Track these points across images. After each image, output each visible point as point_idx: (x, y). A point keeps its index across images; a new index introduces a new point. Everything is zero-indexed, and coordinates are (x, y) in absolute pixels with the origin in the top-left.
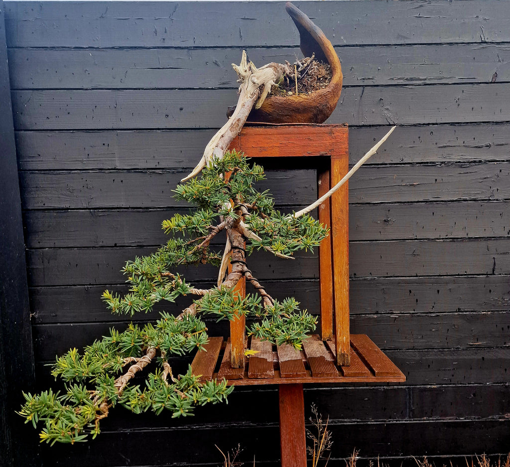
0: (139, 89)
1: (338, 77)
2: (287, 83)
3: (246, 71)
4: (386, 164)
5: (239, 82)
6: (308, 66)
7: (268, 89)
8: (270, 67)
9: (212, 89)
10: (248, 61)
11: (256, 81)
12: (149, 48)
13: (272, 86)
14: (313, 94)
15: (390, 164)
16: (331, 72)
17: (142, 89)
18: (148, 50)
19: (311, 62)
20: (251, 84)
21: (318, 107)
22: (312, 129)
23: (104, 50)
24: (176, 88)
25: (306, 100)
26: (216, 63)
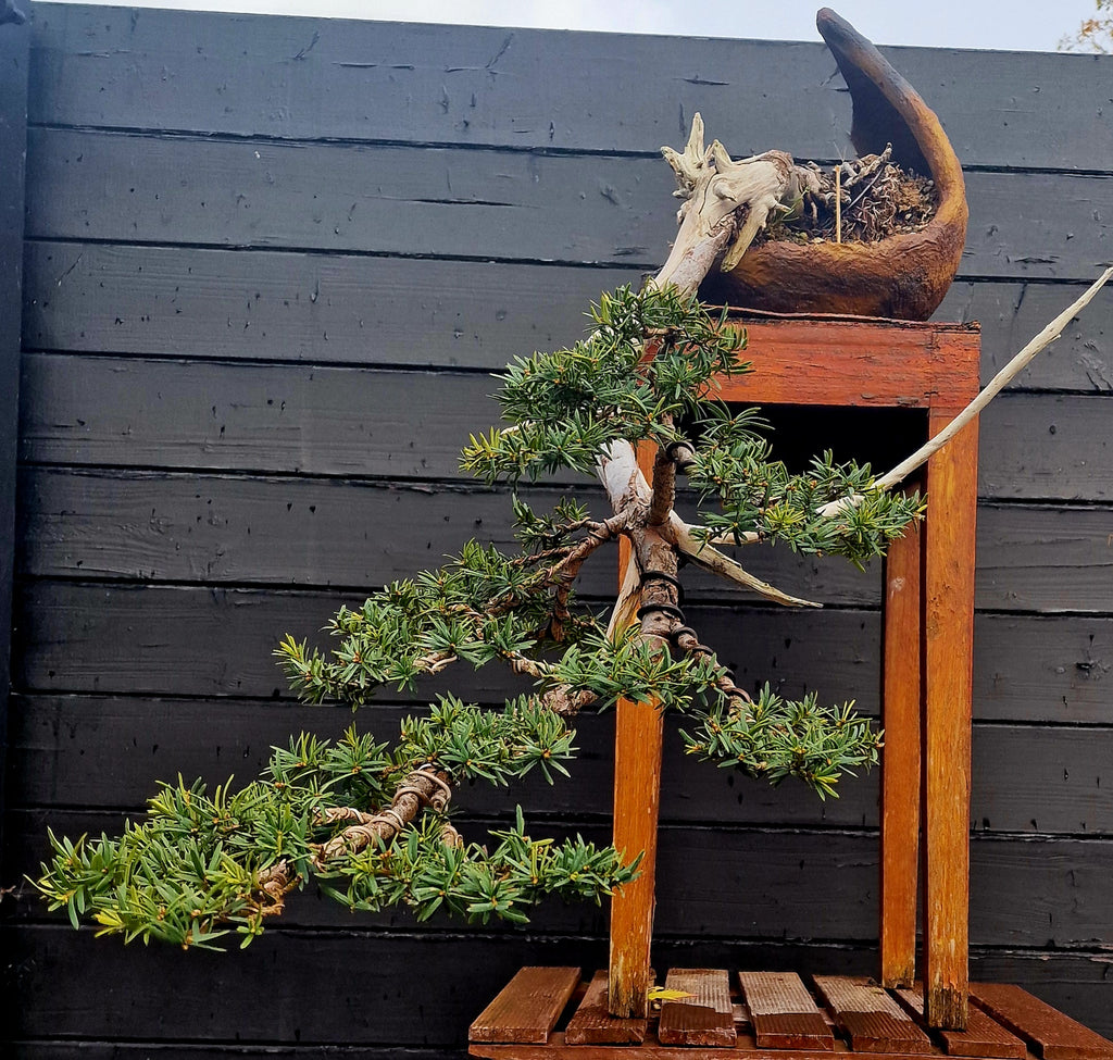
0: (386, 254)
1: (954, 205)
2: (809, 216)
3: (700, 166)
4: (1085, 502)
5: (678, 197)
6: (871, 175)
7: (758, 218)
8: (767, 159)
9: (593, 266)
10: (707, 142)
11: (726, 191)
12: (424, 146)
13: (771, 210)
14: (884, 246)
15: (1096, 502)
16: (936, 198)
17: (396, 255)
18: (419, 151)
19: (882, 165)
20: (713, 200)
21: (895, 281)
22: (876, 333)
23: (298, 144)
24: (488, 259)
25: (862, 259)
26: (608, 197)
